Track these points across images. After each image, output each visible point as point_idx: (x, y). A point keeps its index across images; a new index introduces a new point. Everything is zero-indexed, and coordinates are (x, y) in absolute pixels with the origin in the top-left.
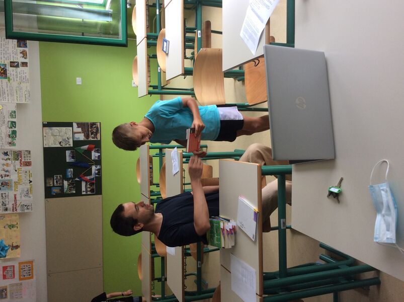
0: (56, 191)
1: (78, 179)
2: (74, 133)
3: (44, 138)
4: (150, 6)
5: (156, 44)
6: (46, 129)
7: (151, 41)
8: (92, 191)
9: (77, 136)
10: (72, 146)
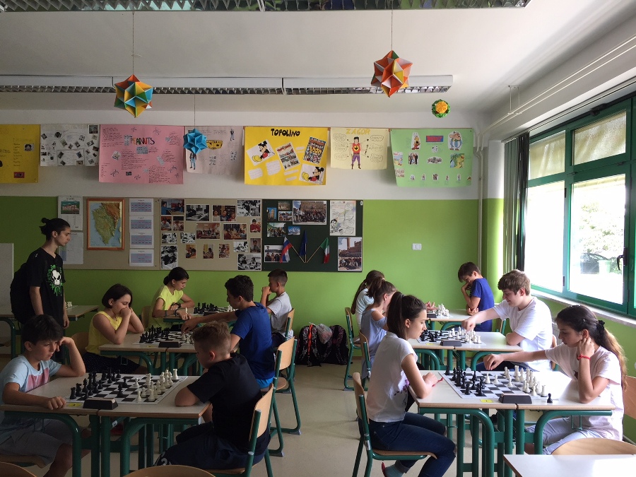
0: (272, 212)
1: (285, 241)
2: (348, 238)
3: (342, 202)
6: (354, 205)
9: (344, 241)
10: (331, 234)
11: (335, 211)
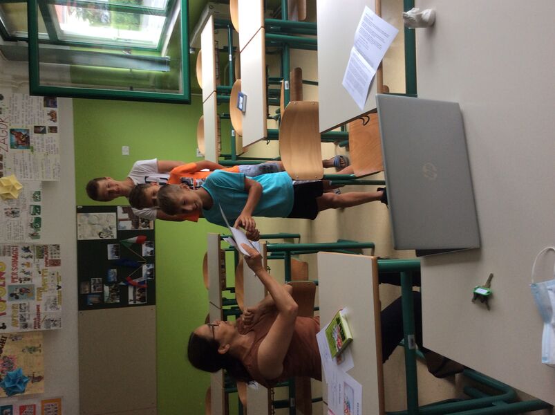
0: (93, 299)
2: (118, 221)
3: (79, 228)
4: (221, 50)
5: (229, 100)
7: (222, 96)
8: (142, 299)
9: (122, 224)
10: (115, 237)
11: (89, 234)
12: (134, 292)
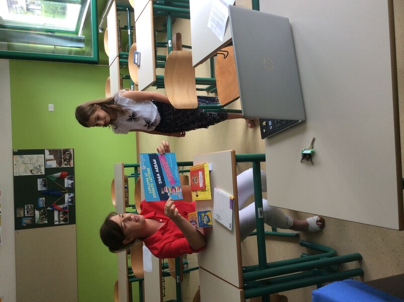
0: (26, 221)
1: (50, 209)
2: (46, 160)
3: (15, 166)
4: (122, 28)
5: (128, 63)
6: (17, 157)
7: (122, 60)
8: (65, 220)
9: (49, 163)
10: (44, 173)
11: (23, 171)
12: (59, 214)
